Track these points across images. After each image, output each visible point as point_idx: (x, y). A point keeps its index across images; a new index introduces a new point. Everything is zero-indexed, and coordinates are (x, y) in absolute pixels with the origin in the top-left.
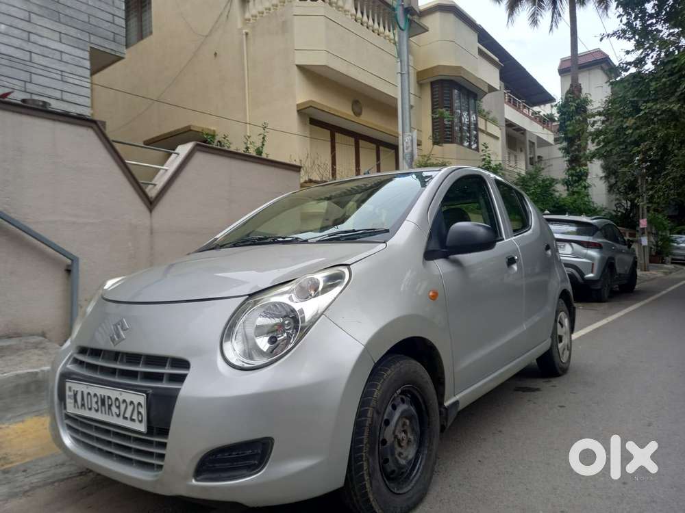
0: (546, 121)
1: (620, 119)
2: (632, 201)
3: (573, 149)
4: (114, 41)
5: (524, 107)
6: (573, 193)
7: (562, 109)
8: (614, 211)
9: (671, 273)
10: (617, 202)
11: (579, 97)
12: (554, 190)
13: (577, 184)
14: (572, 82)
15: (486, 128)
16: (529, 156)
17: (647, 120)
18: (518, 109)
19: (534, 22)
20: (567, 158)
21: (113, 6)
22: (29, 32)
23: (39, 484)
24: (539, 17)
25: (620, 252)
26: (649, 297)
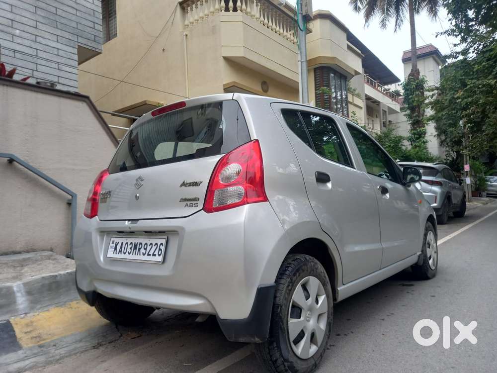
0: (394, 95)
1: (452, 92)
2: (458, 152)
3: (415, 115)
4: (95, 41)
5: (379, 86)
6: (416, 147)
7: (406, 87)
8: (445, 159)
9: (487, 203)
10: (447, 153)
11: (418, 78)
12: (402, 145)
13: (418, 140)
14: (413, 67)
15: (353, 101)
16: (383, 121)
17: (472, 92)
18: (374, 87)
19: (384, 25)
20: (411, 122)
21: (94, 16)
22: (36, 35)
23: (66, 355)
24: (387, 22)
25: (454, 188)
26: (476, 220)
